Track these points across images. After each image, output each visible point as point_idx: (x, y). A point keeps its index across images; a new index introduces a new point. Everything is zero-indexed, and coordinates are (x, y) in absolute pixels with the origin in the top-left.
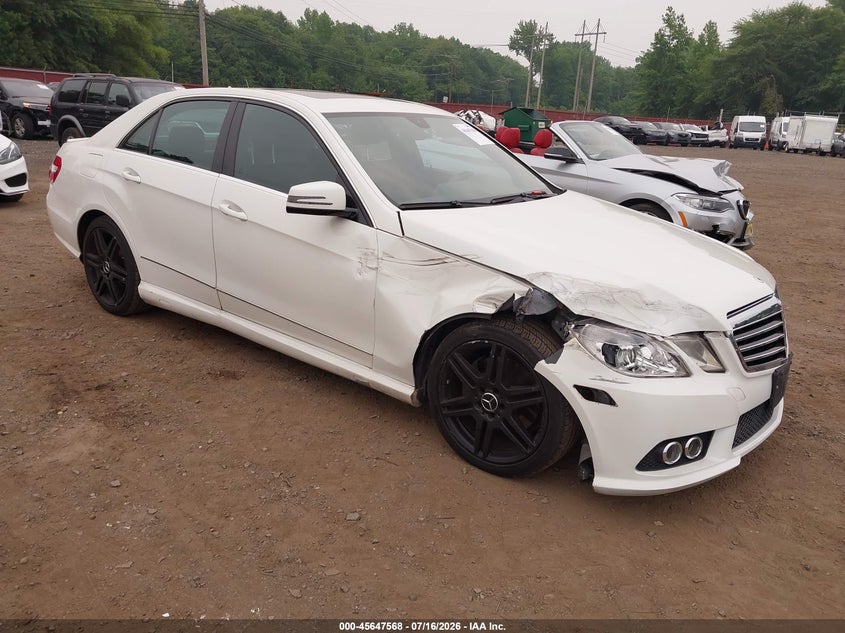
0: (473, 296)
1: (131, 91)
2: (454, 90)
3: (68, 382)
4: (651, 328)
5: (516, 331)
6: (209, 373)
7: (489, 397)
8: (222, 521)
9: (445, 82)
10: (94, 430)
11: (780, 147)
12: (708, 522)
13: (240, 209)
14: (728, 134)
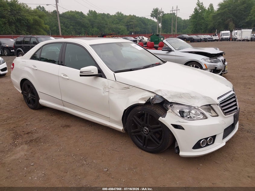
0: (138, 98)
1: (37, 40)
2: (135, 30)
3: (18, 132)
4: (194, 104)
5: (152, 108)
6: (61, 126)
7: (146, 129)
8: (65, 174)
9: (132, 28)
10: (26, 147)
11: (235, 40)
12: (217, 163)
13: (67, 76)
14: (219, 37)
